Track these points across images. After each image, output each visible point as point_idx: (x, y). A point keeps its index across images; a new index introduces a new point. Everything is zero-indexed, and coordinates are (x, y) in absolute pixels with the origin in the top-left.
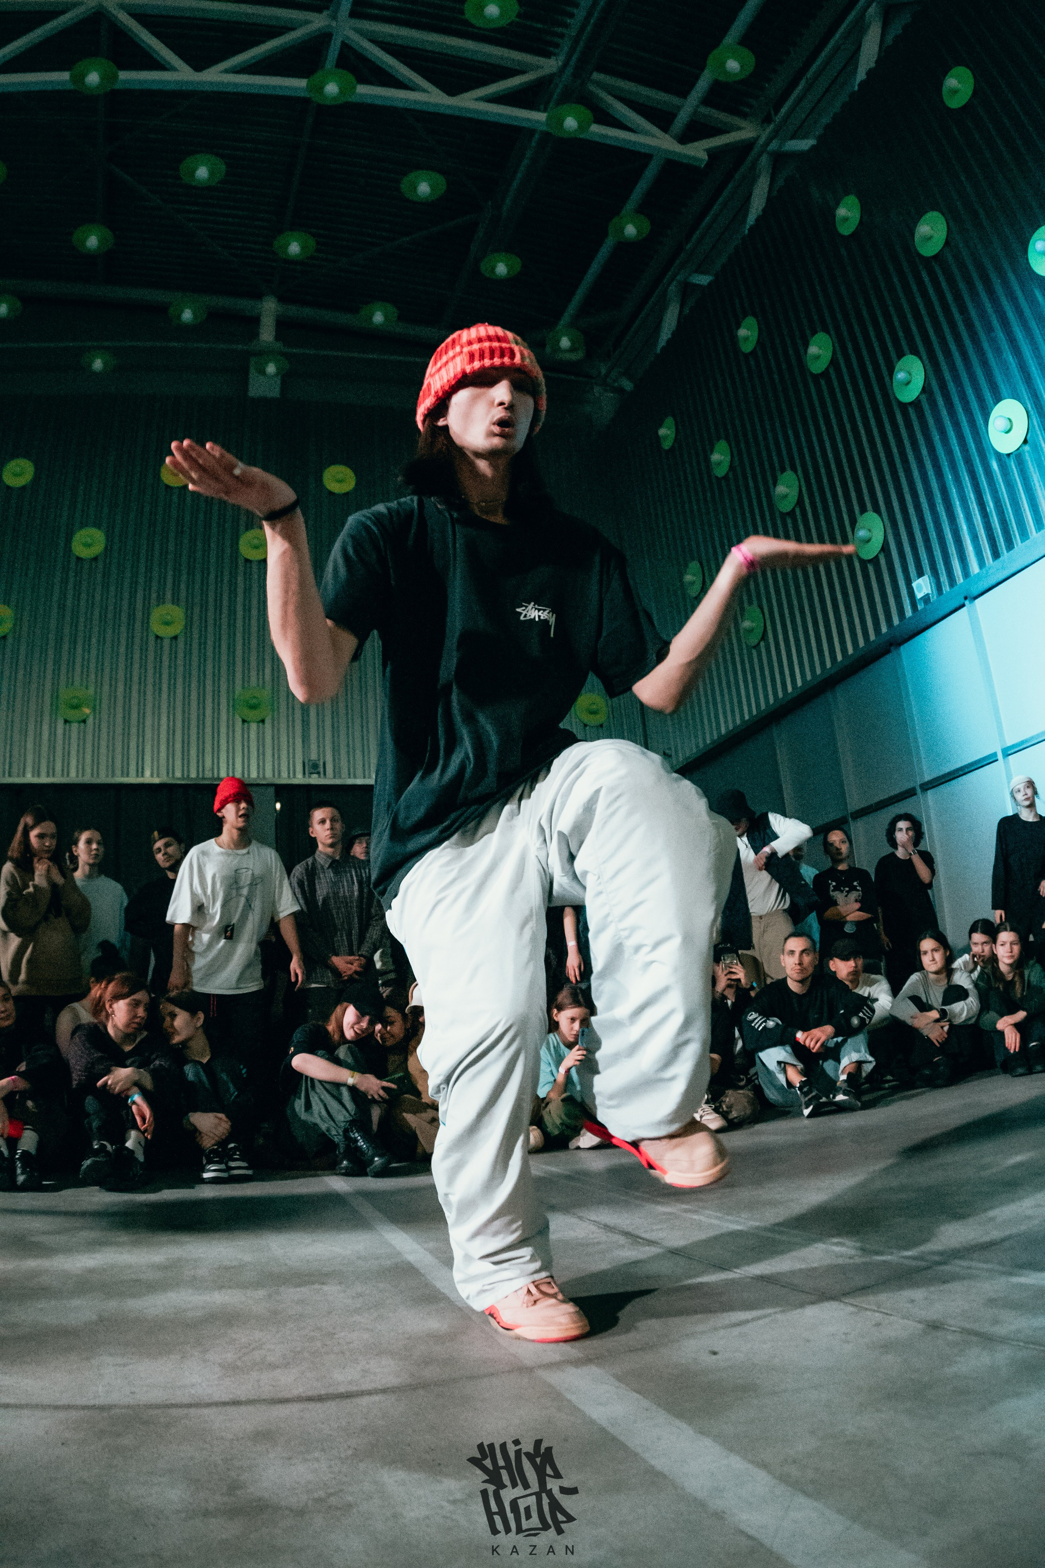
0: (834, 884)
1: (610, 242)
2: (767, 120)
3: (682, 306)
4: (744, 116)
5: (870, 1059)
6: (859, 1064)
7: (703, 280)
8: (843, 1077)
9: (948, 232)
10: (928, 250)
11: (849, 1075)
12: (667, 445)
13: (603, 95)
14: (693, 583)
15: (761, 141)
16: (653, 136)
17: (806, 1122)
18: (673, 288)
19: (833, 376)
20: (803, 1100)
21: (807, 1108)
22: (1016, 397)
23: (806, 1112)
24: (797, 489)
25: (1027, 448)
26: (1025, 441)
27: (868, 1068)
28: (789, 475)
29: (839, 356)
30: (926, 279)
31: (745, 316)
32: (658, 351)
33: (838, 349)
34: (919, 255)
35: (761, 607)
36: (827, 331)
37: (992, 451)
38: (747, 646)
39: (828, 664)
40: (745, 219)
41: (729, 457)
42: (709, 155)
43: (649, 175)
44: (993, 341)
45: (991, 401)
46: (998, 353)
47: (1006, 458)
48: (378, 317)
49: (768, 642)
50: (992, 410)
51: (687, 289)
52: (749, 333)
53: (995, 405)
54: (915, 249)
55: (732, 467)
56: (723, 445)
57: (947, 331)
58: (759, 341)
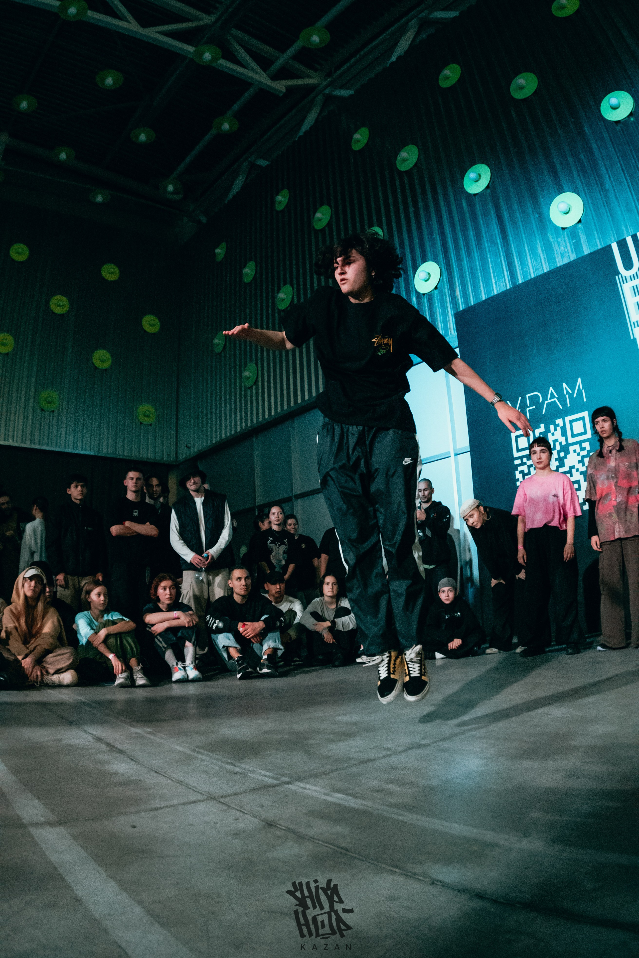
0: (272, 539)
1: (214, 131)
2: (329, 75)
3: (247, 178)
4: (316, 70)
5: (281, 647)
6: (275, 650)
7: (263, 163)
8: (265, 657)
9: (419, 157)
10: (403, 167)
11: (268, 655)
12: (219, 258)
13: (234, 43)
14: (219, 344)
15: (322, 86)
16: (257, 73)
17: (239, 682)
18: (245, 164)
19: (327, 232)
20: (238, 669)
21: (239, 674)
22: (436, 261)
23: (239, 676)
24: (291, 296)
25: (436, 292)
26: (436, 288)
27: (280, 653)
28: (288, 288)
29: (334, 220)
30: (398, 183)
31: (283, 189)
32: (226, 202)
33: (334, 216)
34: (397, 168)
35: (257, 365)
36: (329, 205)
37: (414, 290)
38: (245, 387)
39: (292, 404)
40: (299, 129)
41: (254, 271)
42: (287, 90)
43: (248, 95)
44: (430, 226)
45: (420, 261)
46: (431, 233)
47: (422, 296)
48: (63, 156)
49: (258, 385)
50: (419, 266)
51: (253, 166)
52: (283, 199)
53: (422, 264)
54: (396, 165)
55: (255, 278)
56: (252, 264)
57: (402, 216)
58: (287, 205)
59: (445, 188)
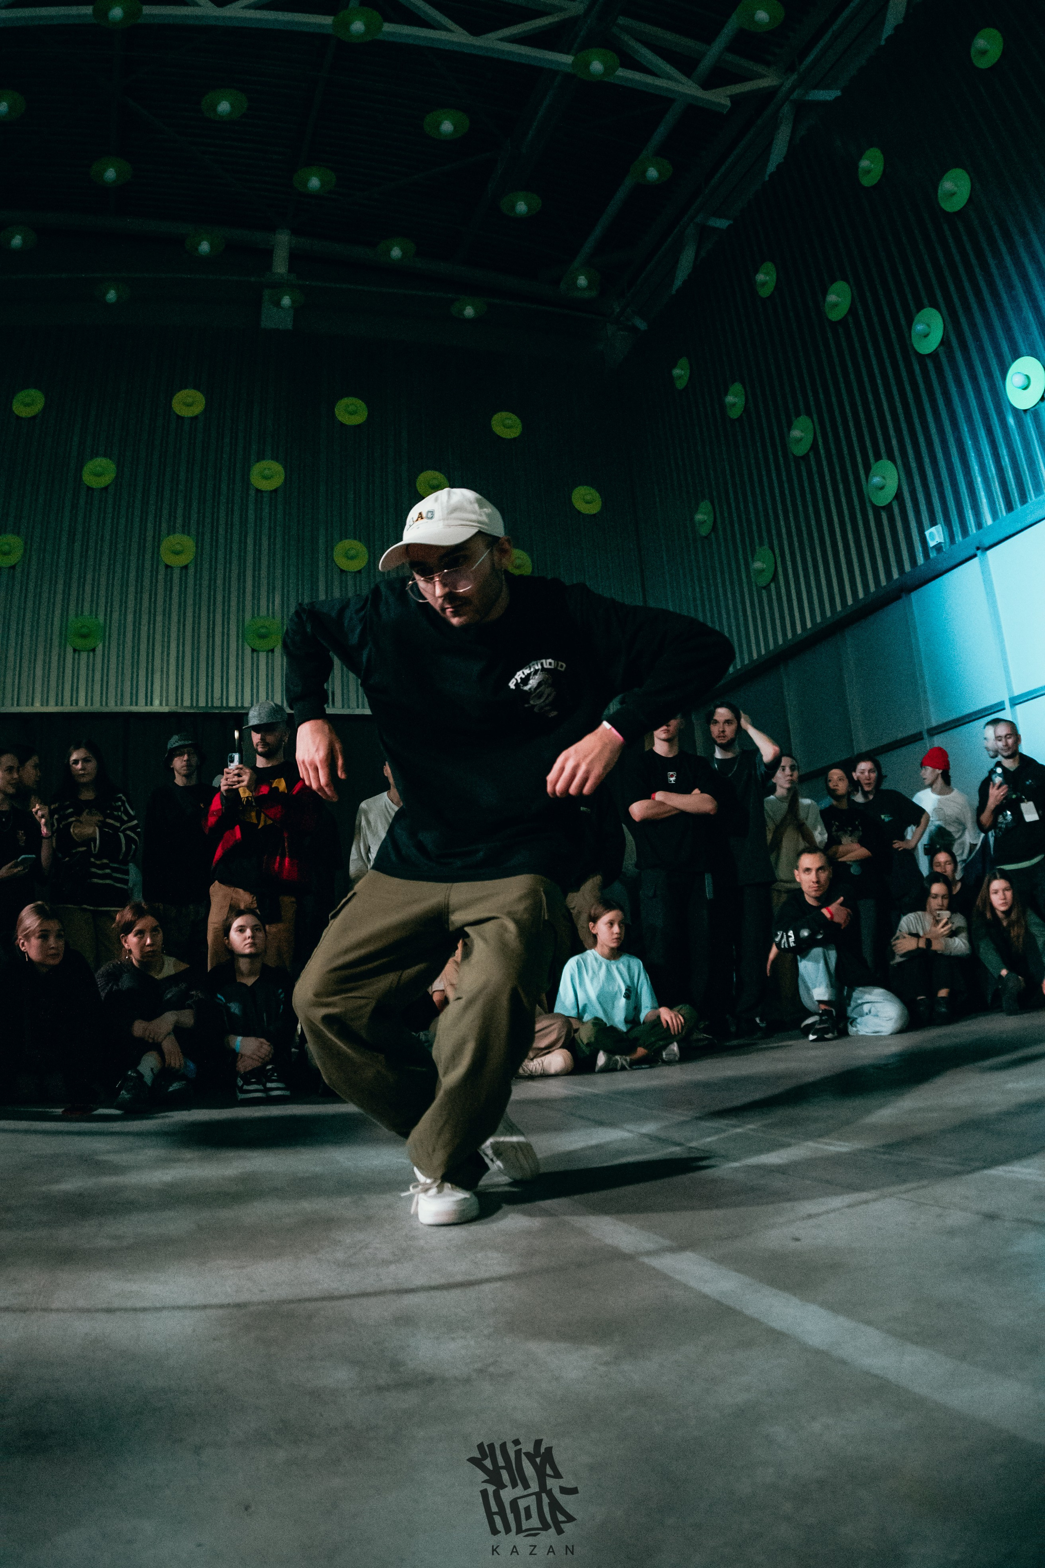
0: (837, 823)
1: (630, 182)
2: (791, 69)
3: (699, 248)
4: (768, 65)
7: (722, 224)
9: (972, 189)
10: (952, 206)
13: (629, 39)
14: (704, 522)
15: (785, 88)
16: (677, 81)
18: (690, 230)
19: (851, 324)
22: (1035, 354)
24: (812, 434)
26: (1042, 399)
28: (804, 420)
29: (858, 304)
30: (948, 234)
31: (764, 262)
32: (674, 292)
33: (857, 298)
34: (942, 210)
35: (772, 550)
36: (846, 280)
37: (1009, 407)
38: (757, 587)
39: (839, 607)
40: (765, 165)
41: (743, 399)
42: (731, 102)
43: (670, 118)
44: (1014, 299)
45: (1009, 357)
46: (1018, 309)
47: (1023, 413)
48: (396, 253)
49: (779, 583)
50: (1010, 365)
51: (704, 231)
52: (768, 278)
53: (1013, 361)
54: (938, 204)
55: (746, 409)
56: (737, 387)
57: (967, 285)
58: (776, 288)
59: (1024, 233)
